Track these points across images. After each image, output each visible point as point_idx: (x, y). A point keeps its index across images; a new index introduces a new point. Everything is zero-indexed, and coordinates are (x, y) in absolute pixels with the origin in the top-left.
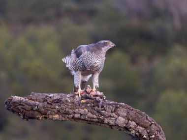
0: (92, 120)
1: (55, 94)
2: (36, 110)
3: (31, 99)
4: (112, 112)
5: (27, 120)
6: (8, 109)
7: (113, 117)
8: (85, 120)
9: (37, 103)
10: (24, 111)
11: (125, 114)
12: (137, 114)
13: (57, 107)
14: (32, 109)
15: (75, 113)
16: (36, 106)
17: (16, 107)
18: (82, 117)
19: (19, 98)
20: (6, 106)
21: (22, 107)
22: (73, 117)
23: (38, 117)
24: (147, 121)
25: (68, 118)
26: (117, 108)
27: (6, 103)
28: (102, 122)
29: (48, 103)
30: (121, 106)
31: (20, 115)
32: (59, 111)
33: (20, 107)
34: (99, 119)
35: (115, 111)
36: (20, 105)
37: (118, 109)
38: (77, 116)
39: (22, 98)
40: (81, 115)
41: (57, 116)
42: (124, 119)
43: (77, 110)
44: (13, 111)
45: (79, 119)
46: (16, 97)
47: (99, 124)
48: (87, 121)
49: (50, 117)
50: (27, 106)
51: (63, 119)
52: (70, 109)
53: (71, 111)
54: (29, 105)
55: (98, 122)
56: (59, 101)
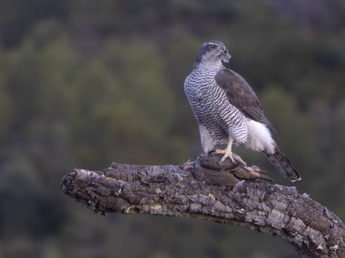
0: (222, 215)
1: (155, 167)
2: (120, 196)
3: (110, 176)
4: (260, 201)
5: (103, 214)
6: (67, 193)
7: (262, 210)
8: (209, 215)
9: (122, 182)
10: (98, 196)
11: (285, 206)
12: (306, 205)
13: (158, 191)
14: (112, 194)
15: (191, 202)
16: (119, 187)
17: (83, 190)
18: (205, 210)
19: (89, 173)
20: (64, 187)
21: (94, 189)
22: (188, 210)
23: (122, 208)
24: (325, 219)
25: (178, 210)
26: (269, 193)
27: (65, 181)
28: (242, 219)
29: (142, 183)
30: (276, 189)
31: (89, 205)
32: (162, 198)
33: (89, 189)
34: (236, 213)
35: (265, 200)
36: (91, 185)
37: (272, 196)
38: (195, 207)
39: (94, 174)
40: (203, 205)
41: (158, 208)
42: (283, 215)
43: (195, 196)
44: (78, 197)
45: (199, 213)
46: (83, 171)
47: (236, 223)
48: (215, 216)
49: (146, 208)
50: (104, 188)
51: (170, 213)
52: (183, 194)
53: (184, 198)
54: (107, 186)
55: (234, 219)
56: (161, 180)
